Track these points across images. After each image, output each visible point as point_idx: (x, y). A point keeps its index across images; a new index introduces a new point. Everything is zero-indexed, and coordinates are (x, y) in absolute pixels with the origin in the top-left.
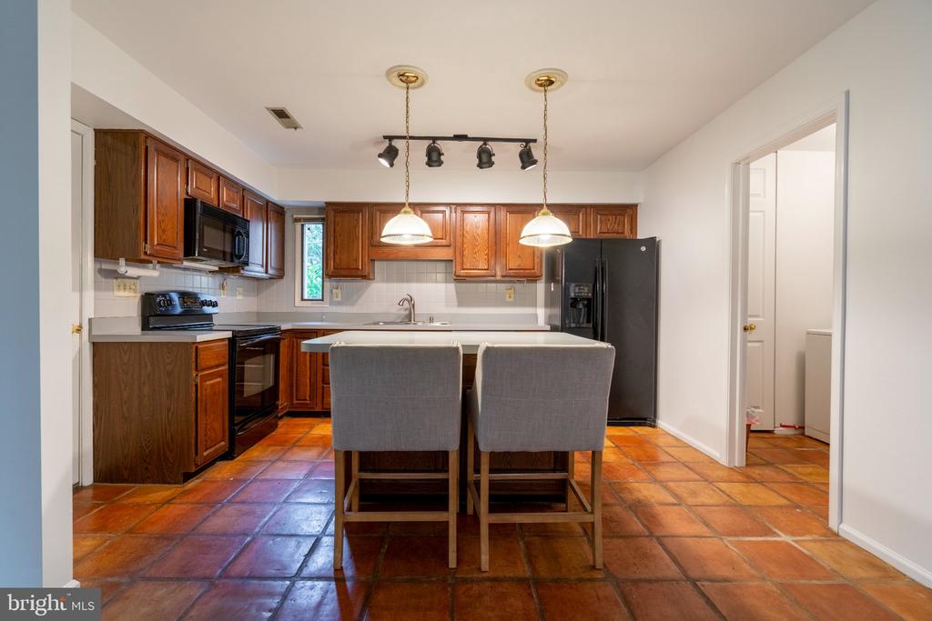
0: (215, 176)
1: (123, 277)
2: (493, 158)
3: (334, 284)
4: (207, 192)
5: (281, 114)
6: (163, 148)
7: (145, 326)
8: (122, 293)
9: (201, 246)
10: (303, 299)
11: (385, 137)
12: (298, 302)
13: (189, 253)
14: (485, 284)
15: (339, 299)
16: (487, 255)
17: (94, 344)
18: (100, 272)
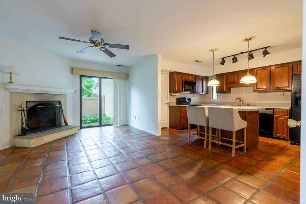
0: (188, 75)
1: (172, 95)
2: (253, 56)
3: (220, 95)
4: (186, 78)
5: (197, 61)
6: (177, 73)
7: (177, 104)
8: (173, 98)
9: (184, 89)
10: (212, 99)
11: (222, 58)
12: (211, 99)
13: (182, 91)
14: (270, 93)
15: (221, 99)
16: (267, 83)
17: (169, 106)
18: (170, 95)
